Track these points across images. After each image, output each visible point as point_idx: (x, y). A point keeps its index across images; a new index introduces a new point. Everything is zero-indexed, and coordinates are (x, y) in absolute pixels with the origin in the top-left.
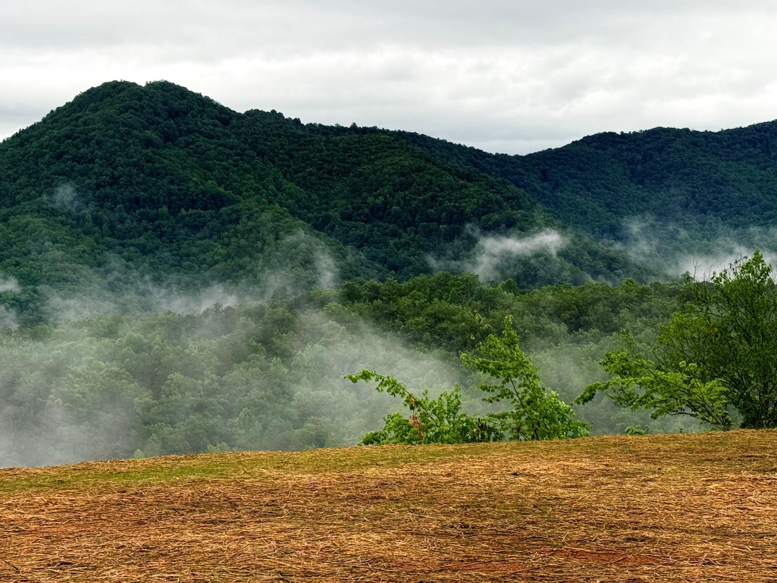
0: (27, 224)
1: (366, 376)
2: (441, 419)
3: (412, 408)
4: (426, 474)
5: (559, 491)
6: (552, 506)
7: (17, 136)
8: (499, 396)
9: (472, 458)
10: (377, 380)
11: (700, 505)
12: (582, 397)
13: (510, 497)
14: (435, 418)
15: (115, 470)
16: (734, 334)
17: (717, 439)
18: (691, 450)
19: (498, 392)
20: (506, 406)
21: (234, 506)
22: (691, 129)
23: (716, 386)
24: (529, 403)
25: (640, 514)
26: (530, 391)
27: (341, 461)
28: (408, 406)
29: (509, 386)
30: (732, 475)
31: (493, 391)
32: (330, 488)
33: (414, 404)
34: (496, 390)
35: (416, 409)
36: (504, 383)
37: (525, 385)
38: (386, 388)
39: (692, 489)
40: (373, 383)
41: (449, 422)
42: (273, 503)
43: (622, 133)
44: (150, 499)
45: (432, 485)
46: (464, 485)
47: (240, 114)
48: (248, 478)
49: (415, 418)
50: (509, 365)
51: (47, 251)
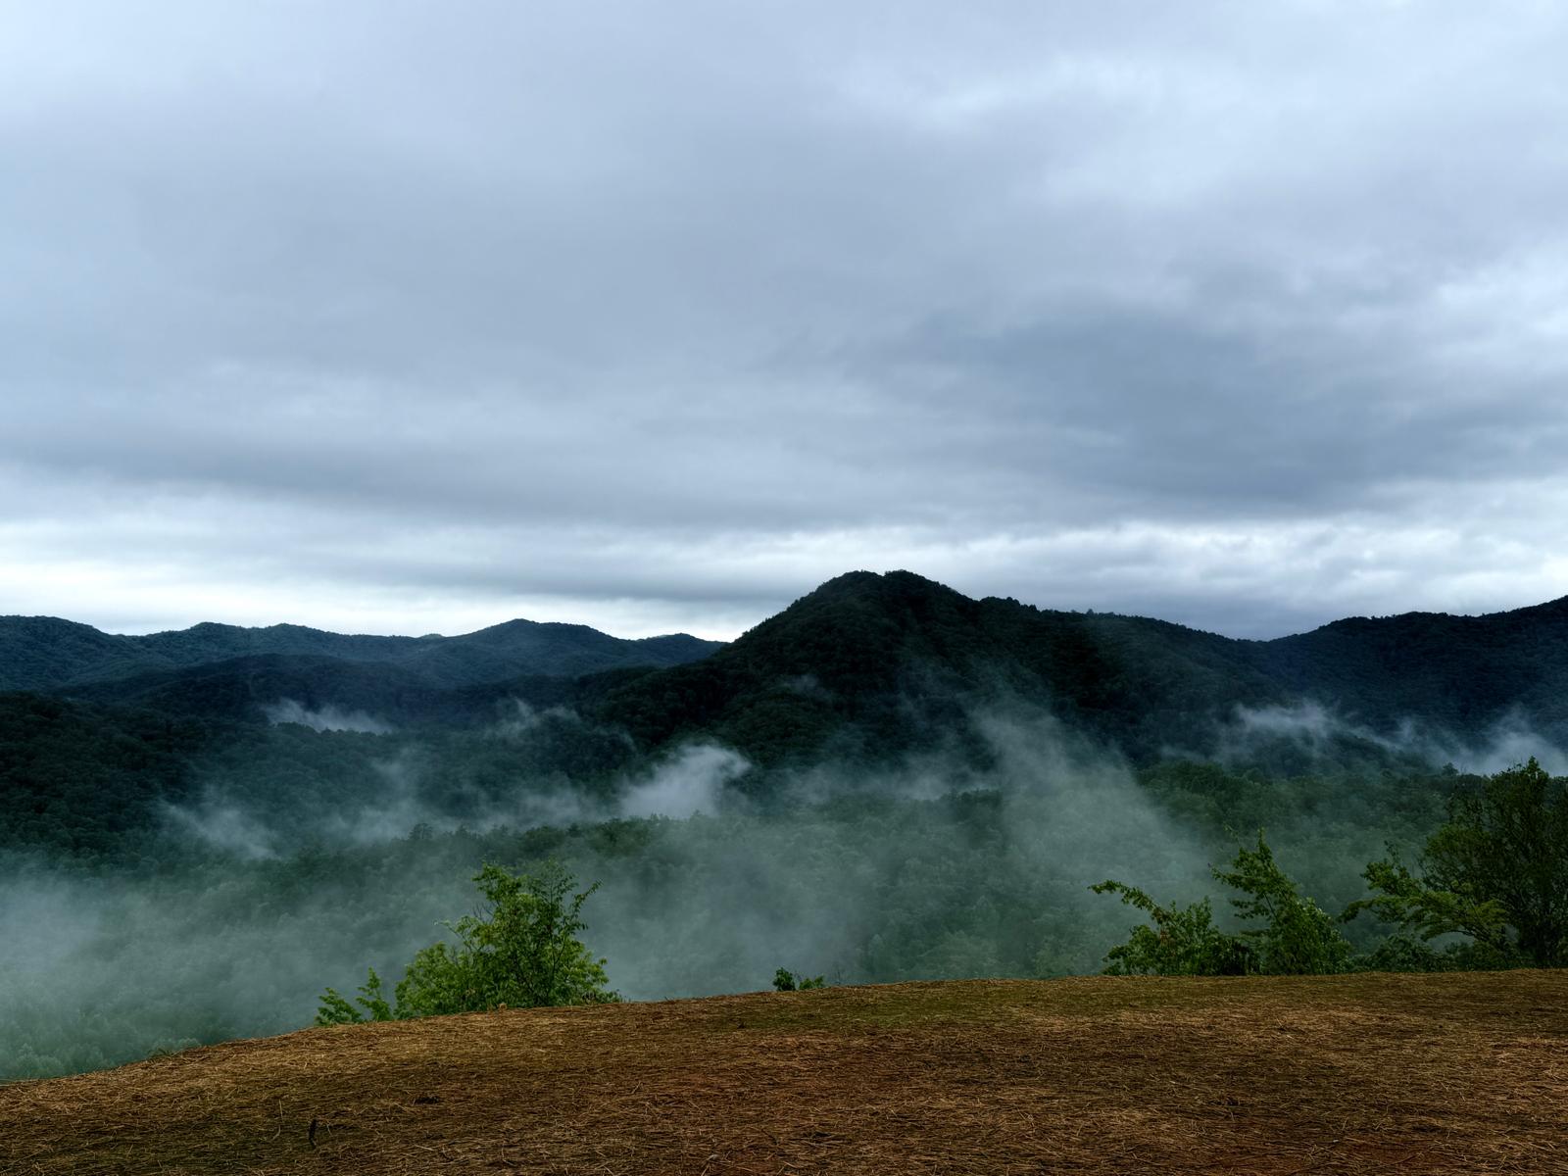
0: (772, 709)
1: (1110, 886)
2: (1190, 933)
3: (1160, 922)
4: (1185, 1025)
5: (1332, 1055)
6: (1326, 1077)
8: (1252, 912)
9: (1231, 1000)
10: (1122, 891)
11: (1491, 1082)
12: (1344, 915)
13: (1279, 1063)
14: (1184, 930)
15: (863, 1001)
16: (1509, 847)
17: (1501, 982)
18: (1472, 997)
19: (1251, 908)
20: (1261, 922)
21: (986, 1060)
22: (1449, 614)
23: (1492, 906)
24: (1286, 920)
25: (1425, 1091)
26: (1287, 909)
27: (1092, 999)
28: (1156, 919)
29: (1263, 902)
30: (1524, 1040)
31: (1246, 907)
32: (1084, 1041)
33: (1161, 917)
34: (1250, 906)
35: (1165, 923)
36: (1257, 898)
37: (1280, 902)
38: (1132, 900)
39: (1480, 1058)
40: (1118, 895)
41: (1199, 935)
42: (1024, 1059)
43: (1373, 617)
44: (898, 1046)
45: (1192, 1040)
46: (1227, 1043)
47: (976, 601)
48: (998, 1021)
49: (1163, 933)
50: (1264, 880)
51: (789, 735)
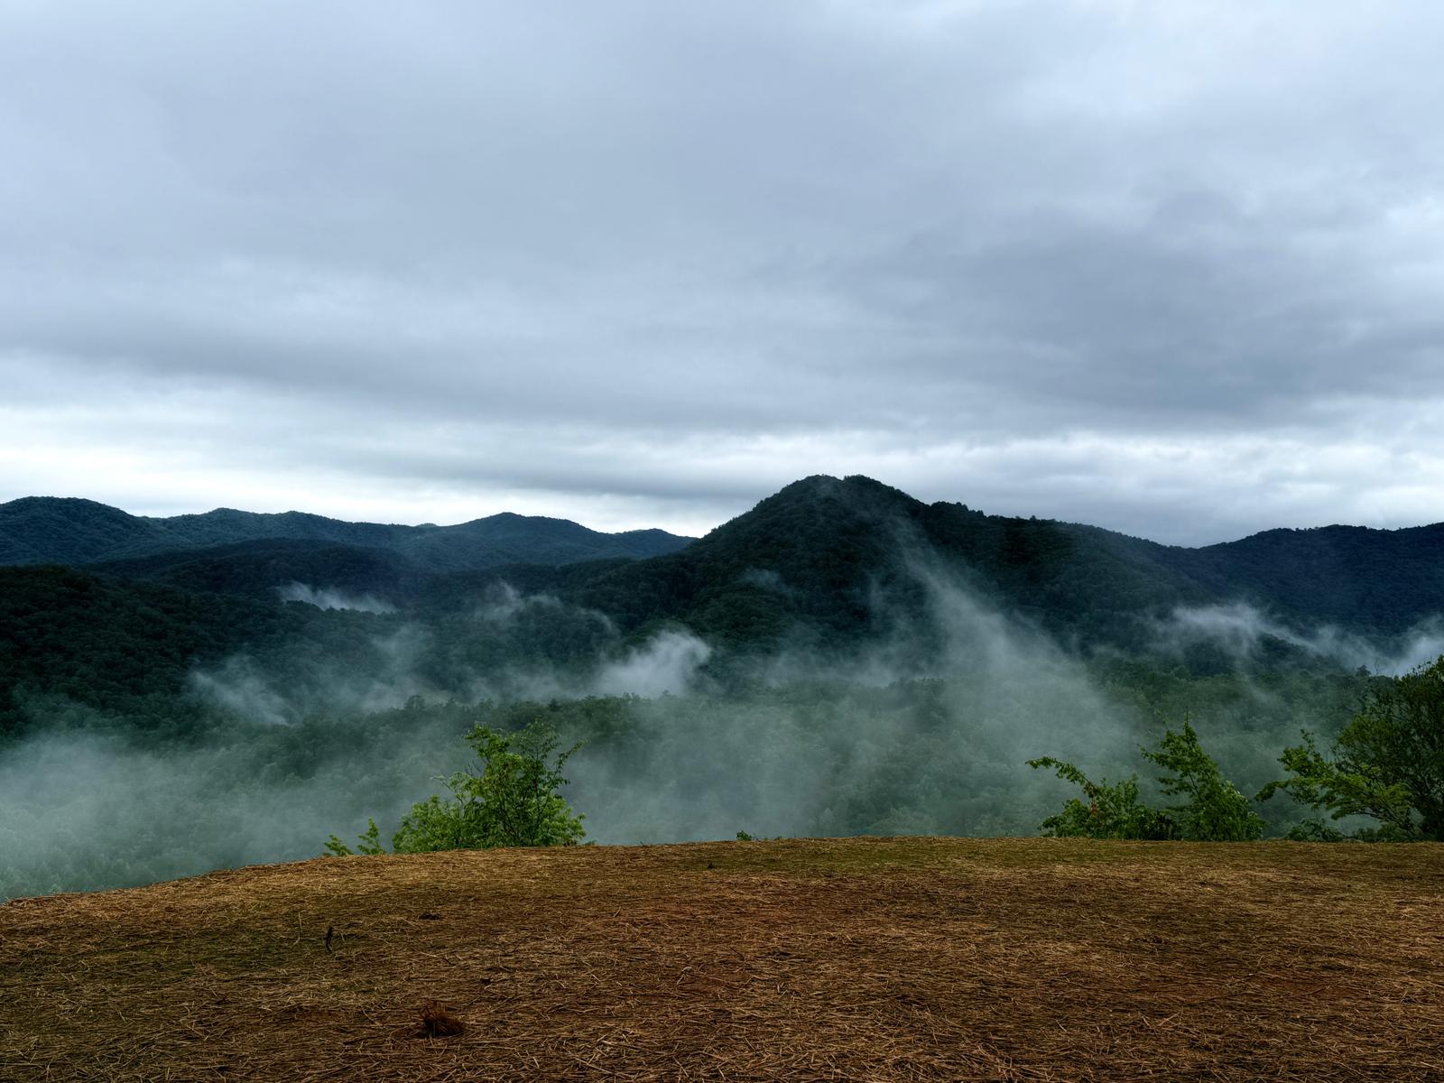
0: (736, 600)
1: (1046, 762)
2: (1118, 807)
3: (1091, 796)
4: (1114, 877)
5: (1250, 906)
6: (1244, 923)
7: (730, 523)
8: (1177, 789)
9: (1156, 859)
10: (1057, 767)
11: (1394, 932)
12: (1261, 794)
13: (1200, 911)
14: (1112, 805)
15: (820, 850)
16: (1416, 738)
17: (1405, 852)
18: (1379, 864)
19: (1175, 785)
20: (1185, 799)
21: (932, 900)
22: (1368, 527)
23: (1400, 789)
24: (1208, 797)
25: (1334, 937)
26: (1209, 786)
27: (1028, 854)
28: (1087, 794)
29: (1187, 779)
30: (1426, 899)
31: (1171, 783)
32: (1022, 887)
33: (1093, 791)
34: (1174, 783)
35: (1095, 798)
36: (1182, 776)
37: (1203, 780)
38: (1066, 775)
39: (1385, 912)
40: (1053, 769)
41: (1127, 811)
42: (967, 900)
43: (1297, 529)
44: (853, 886)
45: (1121, 889)
46: (1152, 892)
47: (927, 505)
48: (942, 870)
49: (1093, 806)
50: (1188, 760)
51: (752, 625)
